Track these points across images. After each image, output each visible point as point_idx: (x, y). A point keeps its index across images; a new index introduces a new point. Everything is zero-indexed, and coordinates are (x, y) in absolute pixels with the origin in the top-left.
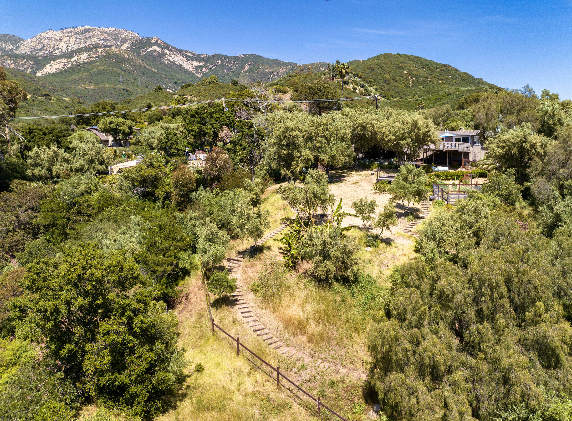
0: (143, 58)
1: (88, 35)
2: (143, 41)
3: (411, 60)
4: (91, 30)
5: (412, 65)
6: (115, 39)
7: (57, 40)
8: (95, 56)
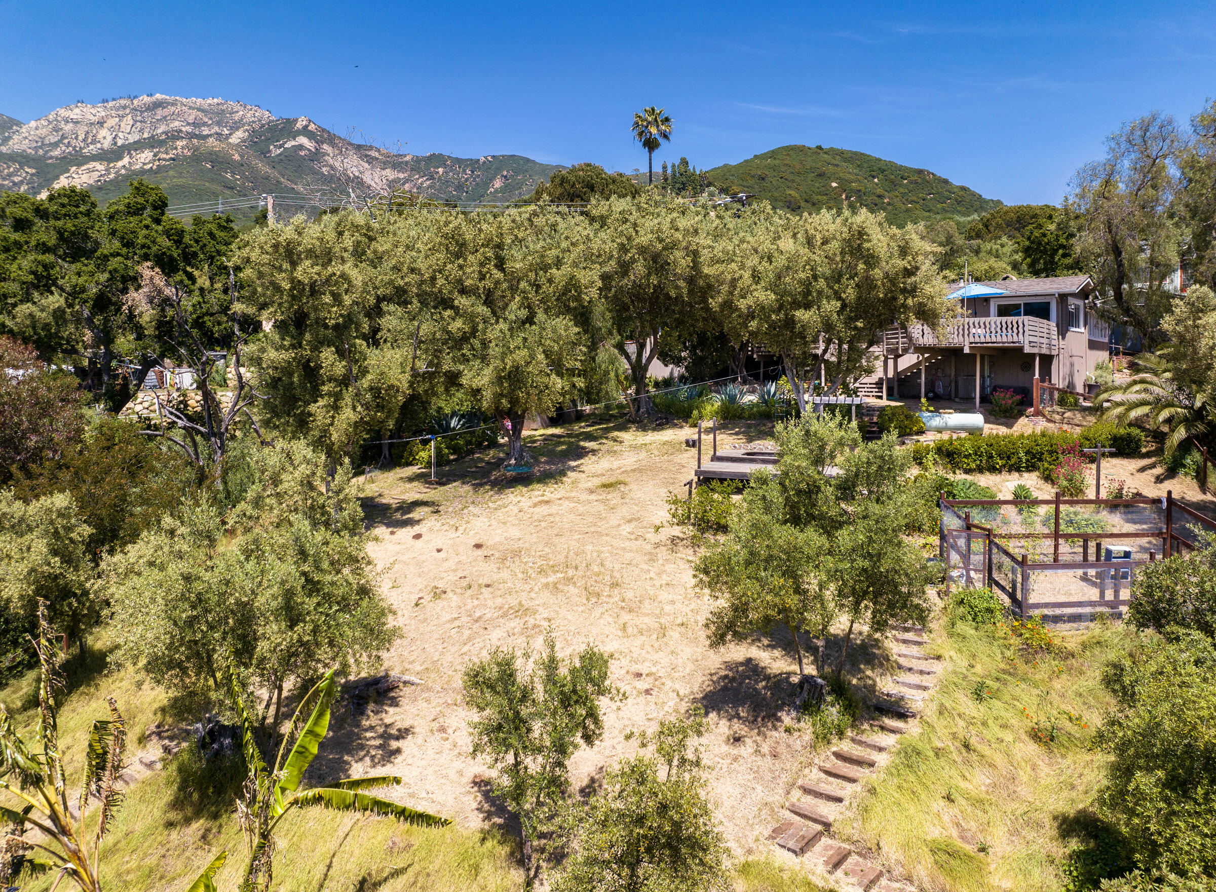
0: (274, 163)
1: (160, 113)
2: (277, 125)
3: (846, 160)
4: (168, 104)
5: (850, 171)
6: (219, 124)
7: (92, 124)
8: (168, 157)
